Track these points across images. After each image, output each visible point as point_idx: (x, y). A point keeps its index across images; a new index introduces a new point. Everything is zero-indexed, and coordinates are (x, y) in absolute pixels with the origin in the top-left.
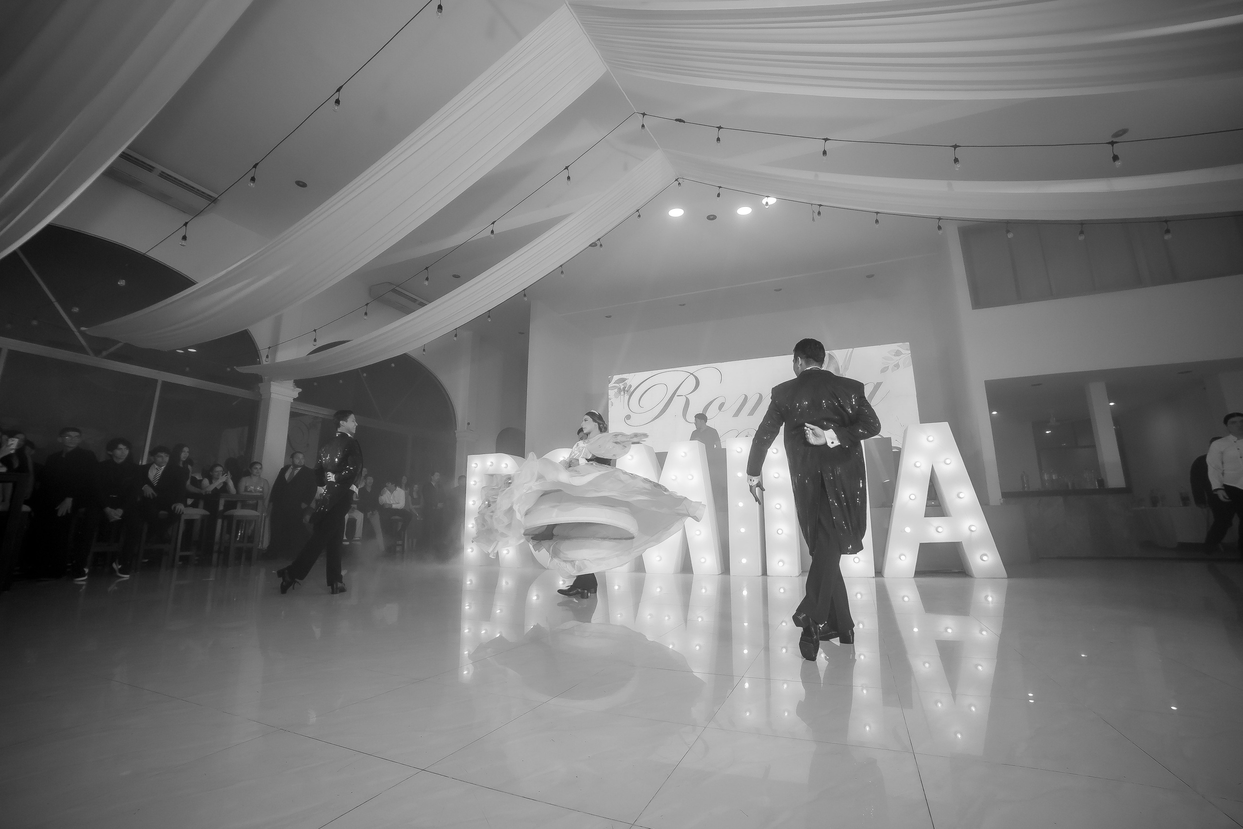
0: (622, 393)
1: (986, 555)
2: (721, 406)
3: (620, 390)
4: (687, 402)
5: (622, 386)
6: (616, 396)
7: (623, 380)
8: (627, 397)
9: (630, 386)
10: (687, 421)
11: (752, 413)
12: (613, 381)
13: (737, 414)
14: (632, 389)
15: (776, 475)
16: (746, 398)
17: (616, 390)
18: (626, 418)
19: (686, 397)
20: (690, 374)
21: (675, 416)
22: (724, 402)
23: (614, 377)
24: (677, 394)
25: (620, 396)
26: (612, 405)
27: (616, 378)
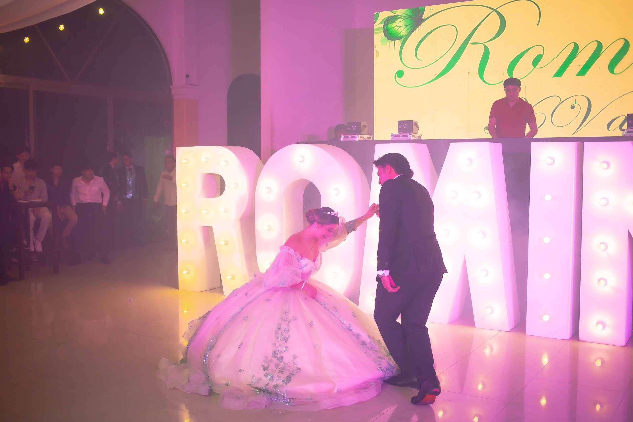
2: (537, 60)
3: (389, 34)
4: (486, 53)
6: (383, 42)
7: (394, 19)
8: (399, 44)
10: (484, 81)
11: (583, 71)
12: (380, 19)
13: (560, 73)
15: (604, 202)
16: (576, 47)
17: (383, 34)
18: (396, 75)
19: (485, 45)
20: (492, 11)
21: (469, 73)
22: (542, 54)
23: (381, 13)
24: (472, 41)
25: (389, 43)
26: (378, 56)
27: (384, 15)
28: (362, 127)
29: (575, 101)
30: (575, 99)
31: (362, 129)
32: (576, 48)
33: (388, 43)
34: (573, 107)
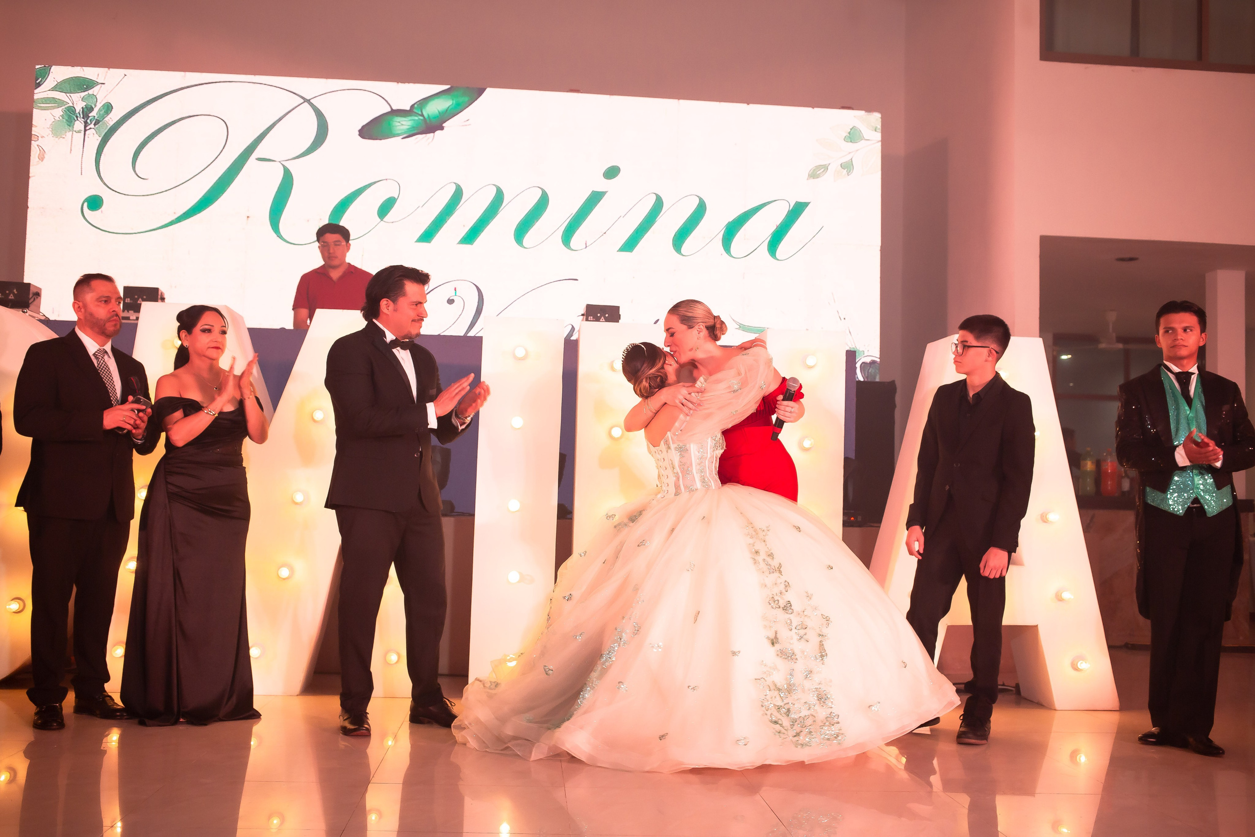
0: (79, 125)
1: (1082, 658)
2: (385, 208)
3: (70, 115)
5: (78, 101)
6: (56, 130)
7: (85, 85)
8: (93, 139)
9: (108, 108)
10: (279, 236)
11: (471, 237)
12: (50, 82)
13: (427, 236)
14: (112, 118)
16: (459, 192)
17: (58, 112)
18: (86, 205)
19: (284, 166)
20: (302, 101)
21: (248, 217)
22: (396, 198)
23: (54, 68)
24: (258, 153)
25: (72, 134)
26: (42, 158)
27: (59, 73)
28: (31, 296)
29: (455, 290)
30: (455, 288)
31: (31, 298)
32: (458, 195)
33: (71, 132)
34: (451, 301)
